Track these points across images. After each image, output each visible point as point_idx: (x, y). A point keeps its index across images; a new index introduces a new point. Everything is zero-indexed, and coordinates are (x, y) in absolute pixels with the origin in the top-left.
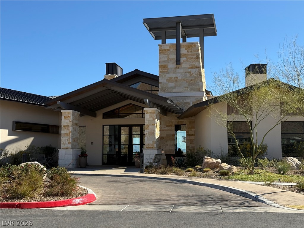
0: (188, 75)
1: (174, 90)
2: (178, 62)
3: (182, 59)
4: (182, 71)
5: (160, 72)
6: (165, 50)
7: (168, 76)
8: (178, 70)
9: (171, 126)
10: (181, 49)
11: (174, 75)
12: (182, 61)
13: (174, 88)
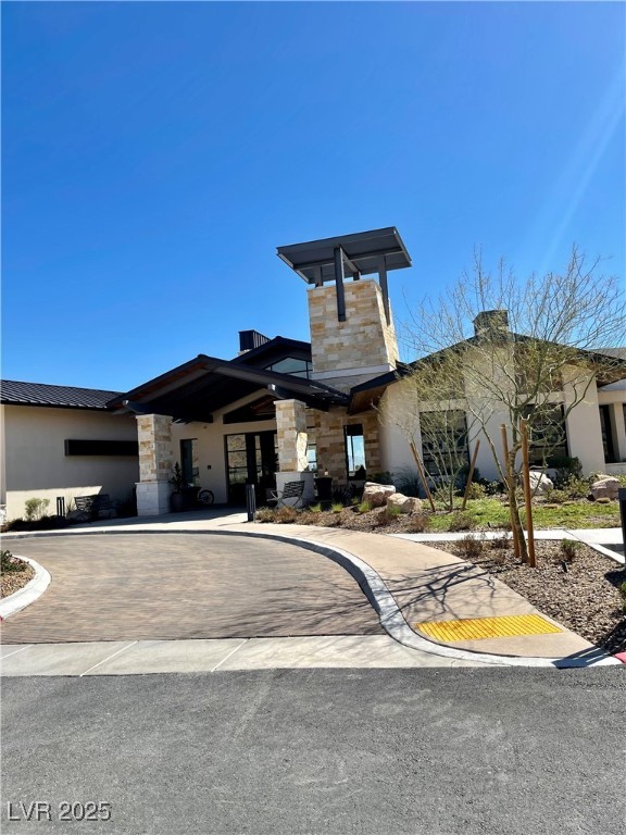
0: (360, 337)
1: (339, 366)
2: (341, 316)
3: (349, 311)
4: (349, 331)
5: (313, 336)
6: (319, 298)
7: (327, 342)
8: (342, 331)
9: (338, 428)
10: (346, 294)
11: (335, 341)
12: (347, 314)
13: (339, 362)
